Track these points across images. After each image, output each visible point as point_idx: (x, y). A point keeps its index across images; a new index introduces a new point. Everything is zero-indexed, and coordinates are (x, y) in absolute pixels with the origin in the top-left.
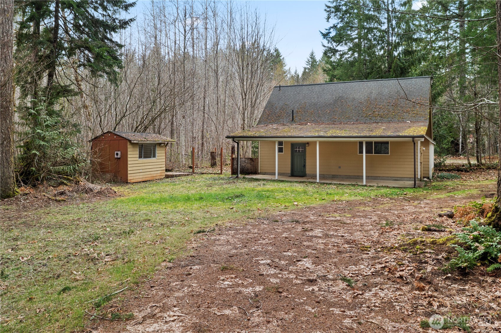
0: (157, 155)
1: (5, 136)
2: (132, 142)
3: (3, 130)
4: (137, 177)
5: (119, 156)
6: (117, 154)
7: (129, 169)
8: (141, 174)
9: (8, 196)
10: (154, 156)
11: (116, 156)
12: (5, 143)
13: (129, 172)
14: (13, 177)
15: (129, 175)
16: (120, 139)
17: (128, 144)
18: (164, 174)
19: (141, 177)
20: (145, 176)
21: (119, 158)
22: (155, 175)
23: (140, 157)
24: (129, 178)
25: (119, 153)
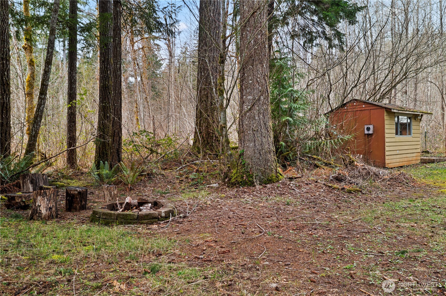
0: (413, 131)
1: (262, 88)
2: (392, 111)
3: (259, 78)
4: (394, 161)
5: (371, 132)
6: (368, 129)
7: (387, 149)
8: (398, 156)
9: (270, 180)
10: (410, 134)
11: (366, 132)
12: (262, 98)
13: (387, 153)
14: (274, 151)
15: (387, 157)
16: (371, 108)
17: (385, 114)
18: (419, 158)
19: (398, 160)
20: (401, 160)
21: (371, 135)
22: (410, 159)
23: (397, 134)
24: (387, 162)
25: (371, 127)
